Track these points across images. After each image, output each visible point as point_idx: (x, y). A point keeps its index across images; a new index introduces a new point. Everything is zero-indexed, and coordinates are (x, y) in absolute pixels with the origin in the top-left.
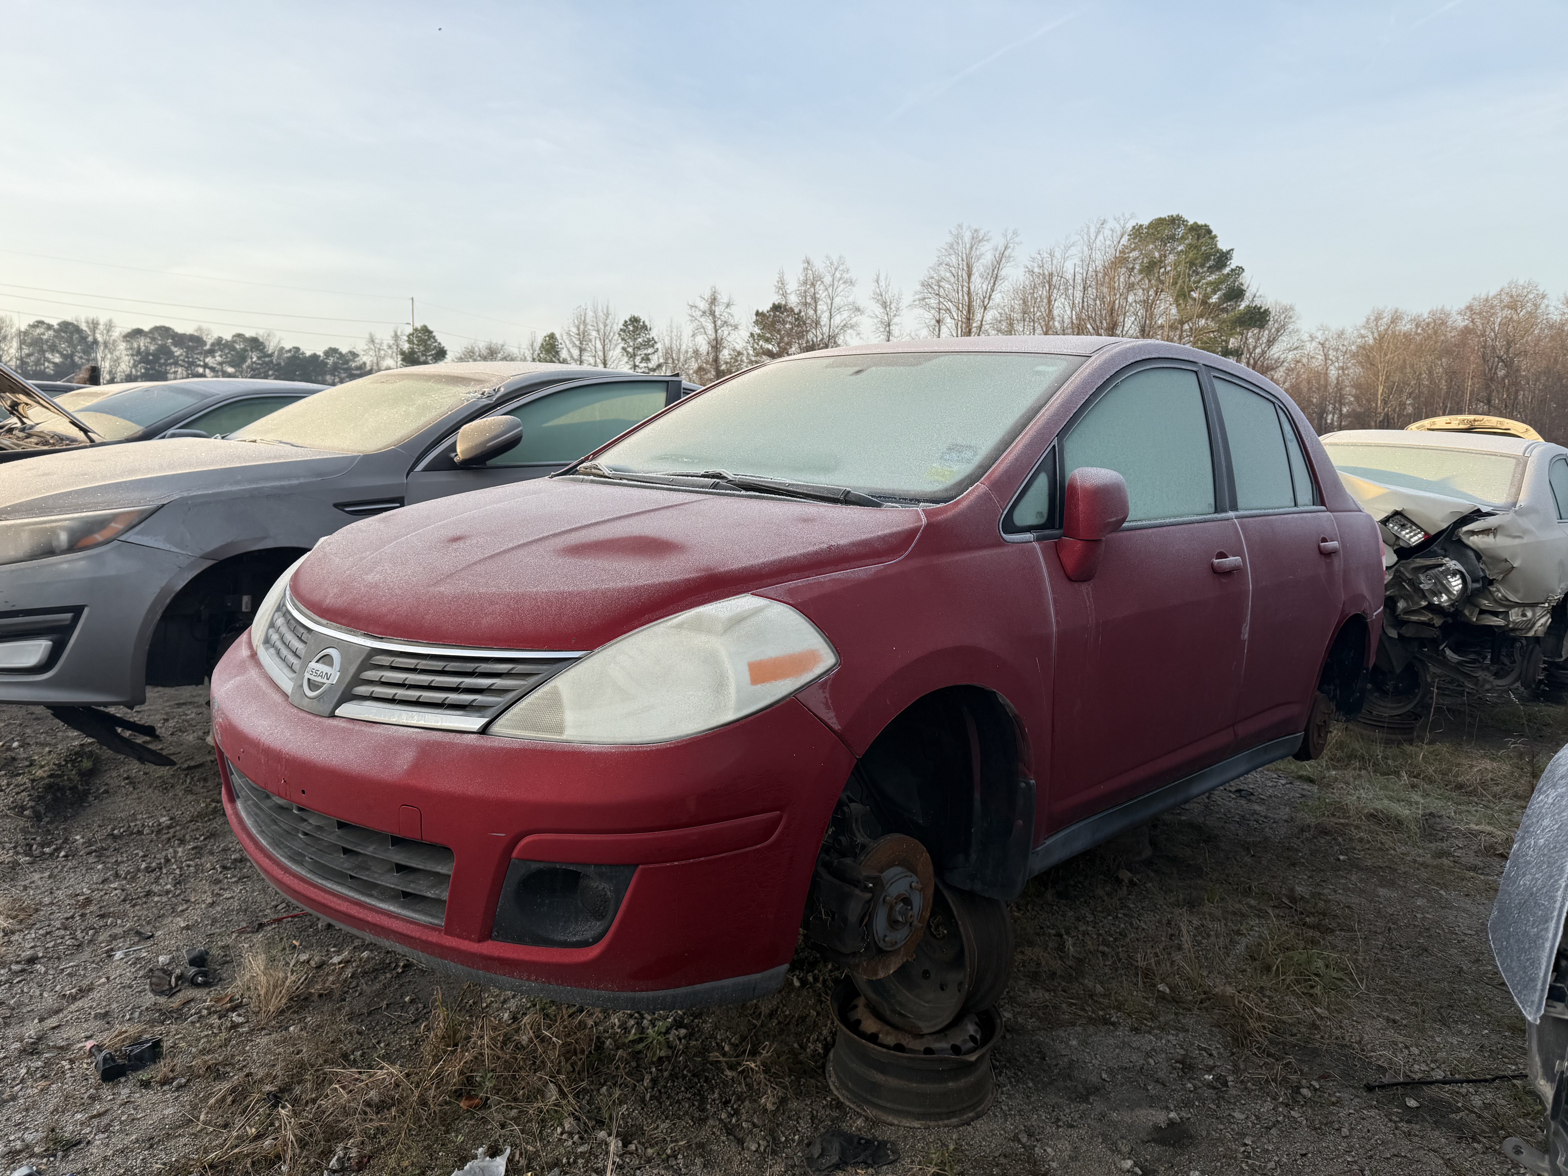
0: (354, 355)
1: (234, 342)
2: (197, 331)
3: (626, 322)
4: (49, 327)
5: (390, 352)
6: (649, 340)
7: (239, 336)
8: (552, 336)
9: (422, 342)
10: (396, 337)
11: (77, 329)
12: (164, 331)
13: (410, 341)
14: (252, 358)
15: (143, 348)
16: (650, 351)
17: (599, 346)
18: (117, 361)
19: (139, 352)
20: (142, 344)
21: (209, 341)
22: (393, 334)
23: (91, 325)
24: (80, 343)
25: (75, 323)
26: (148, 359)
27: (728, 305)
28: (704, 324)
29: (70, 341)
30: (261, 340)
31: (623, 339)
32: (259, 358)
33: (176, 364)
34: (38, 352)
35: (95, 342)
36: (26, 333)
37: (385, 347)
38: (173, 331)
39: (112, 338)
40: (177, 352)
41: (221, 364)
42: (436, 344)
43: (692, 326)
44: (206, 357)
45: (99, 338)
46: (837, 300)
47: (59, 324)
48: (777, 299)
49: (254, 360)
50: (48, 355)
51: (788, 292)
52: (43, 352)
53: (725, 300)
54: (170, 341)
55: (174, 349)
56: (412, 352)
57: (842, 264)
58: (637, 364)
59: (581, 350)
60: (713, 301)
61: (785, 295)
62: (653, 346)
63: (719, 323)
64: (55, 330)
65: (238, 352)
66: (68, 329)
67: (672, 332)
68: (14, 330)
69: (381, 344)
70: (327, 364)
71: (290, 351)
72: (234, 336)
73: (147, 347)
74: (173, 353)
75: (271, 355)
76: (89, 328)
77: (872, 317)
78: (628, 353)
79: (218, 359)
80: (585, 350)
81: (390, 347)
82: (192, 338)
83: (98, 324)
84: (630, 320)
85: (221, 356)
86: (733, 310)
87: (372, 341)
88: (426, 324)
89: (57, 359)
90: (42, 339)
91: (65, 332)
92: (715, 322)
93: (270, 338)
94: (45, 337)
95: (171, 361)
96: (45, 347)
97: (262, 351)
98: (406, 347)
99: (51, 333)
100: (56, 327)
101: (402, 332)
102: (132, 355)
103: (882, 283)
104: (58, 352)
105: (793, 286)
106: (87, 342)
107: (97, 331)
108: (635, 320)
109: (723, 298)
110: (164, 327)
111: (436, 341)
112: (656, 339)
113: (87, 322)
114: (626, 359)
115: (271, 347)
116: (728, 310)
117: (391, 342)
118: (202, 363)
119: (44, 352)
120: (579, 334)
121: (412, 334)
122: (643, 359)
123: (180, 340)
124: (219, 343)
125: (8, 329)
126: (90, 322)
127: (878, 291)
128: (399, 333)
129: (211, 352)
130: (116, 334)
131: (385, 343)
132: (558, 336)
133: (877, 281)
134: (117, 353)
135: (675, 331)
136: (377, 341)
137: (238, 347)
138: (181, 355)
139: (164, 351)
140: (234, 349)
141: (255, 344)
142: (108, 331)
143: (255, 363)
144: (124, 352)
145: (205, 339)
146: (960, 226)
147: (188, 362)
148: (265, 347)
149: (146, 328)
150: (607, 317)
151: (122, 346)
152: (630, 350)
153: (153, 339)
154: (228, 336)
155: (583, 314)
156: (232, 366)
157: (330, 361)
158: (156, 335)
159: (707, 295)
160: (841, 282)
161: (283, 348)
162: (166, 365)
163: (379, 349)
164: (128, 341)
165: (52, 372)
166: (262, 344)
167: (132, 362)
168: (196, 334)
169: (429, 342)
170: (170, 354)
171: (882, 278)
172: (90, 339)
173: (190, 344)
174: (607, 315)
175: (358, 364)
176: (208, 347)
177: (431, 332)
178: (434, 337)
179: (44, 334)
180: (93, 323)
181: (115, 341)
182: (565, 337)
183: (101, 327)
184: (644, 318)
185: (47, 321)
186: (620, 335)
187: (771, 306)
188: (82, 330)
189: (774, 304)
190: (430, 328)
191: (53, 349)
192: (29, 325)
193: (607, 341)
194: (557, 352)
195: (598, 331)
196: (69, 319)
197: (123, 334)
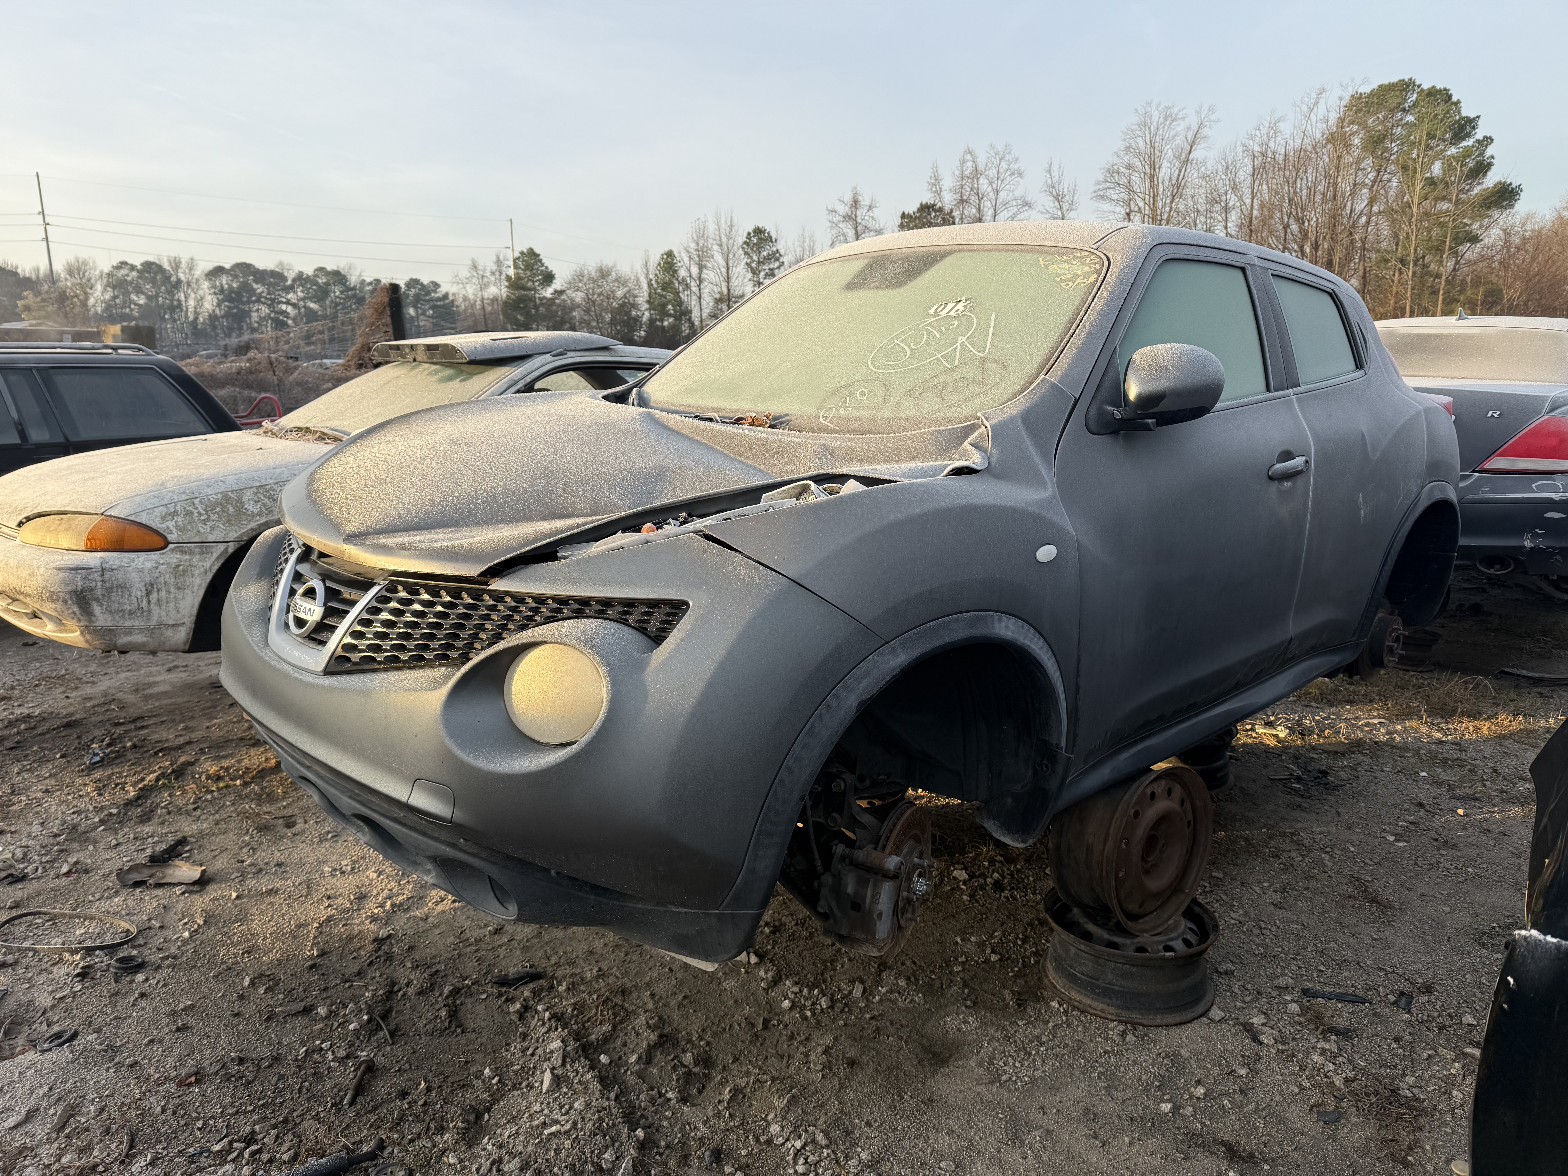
0: (436, 285)
1: (316, 276)
2: (278, 266)
3: (749, 234)
4: (133, 268)
5: (493, 279)
6: (774, 253)
7: (321, 269)
8: (670, 254)
9: (529, 267)
10: (499, 262)
11: (160, 268)
12: (244, 268)
13: (516, 267)
14: (335, 292)
15: (226, 287)
16: (777, 264)
17: (722, 262)
18: (200, 301)
19: (222, 290)
20: (224, 282)
21: (290, 276)
22: (495, 259)
23: (173, 265)
24: (163, 284)
25: (157, 261)
26: (231, 297)
27: (870, 208)
28: (845, 230)
29: (153, 281)
30: (343, 272)
31: (746, 253)
32: (342, 292)
33: (258, 301)
34: (123, 294)
35: (179, 281)
36: (109, 275)
37: (488, 274)
38: (254, 267)
39: (195, 276)
40: (259, 288)
41: (303, 299)
42: (543, 268)
43: (830, 235)
44: (288, 293)
45: (182, 276)
46: (1003, 195)
47: (142, 265)
48: (927, 198)
49: (338, 294)
50: (134, 297)
51: (943, 188)
52: (127, 293)
53: (868, 203)
54: (251, 278)
55: (255, 286)
56: (518, 278)
57: (1009, 153)
58: (761, 280)
59: (701, 268)
60: (855, 203)
61: (939, 193)
62: (778, 259)
63: (859, 228)
64: (138, 271)
65: (320, 287)
66: (151, 269)
67: (804, 242)
68: (97, 273)
69: (484, 271)
70: (408, 295)
71: (371, 284)
72: (316, 270)
73: (230, 286)
74: (254, 290)
75: (354, 288)
76: (172, 268)
77: (1042, 213)
78: (752, 269)
79: (300, 294)
80: (705, 267)
81: (493, 273)
82: (273, 274)
83: (180, 262)
84: (755, 231)
85: (302, 292)
86: (876, 212)
87: (475, 267)
88: (532, 247)
89: (142, 301)
90: (126, 280)
91: (149, 273)
92: (856, 228)
93: (352, 271)
94: (129, 279)
95: (254, 298)
96: (130, 289)
97: (344, 284)
98: (511, 272)
99: (135, 274)
100: (139, 267)
101: (504, 257)
102: (215, 294)
103: (1055, 174)
104: (143, 293)
105: (948, 182)
106: (170, 282)
107: (180, 270)
108: (758, 231)
109: (865, 201)
110: (245, 263)
111: (543, 265)
112: (782, 252)
113: (170, 262)
114: (750, 275)
115: (353, 280)
116: (870, 213)
117: (494, 268)
118: (284, 300)
119: (129, 293)
120: (697, 250)
121: (518, 258)
122: (766, 275)
123: (261, 275)
124: (300, 278)
125: (92, 271)
126: (172, 260)
127: (1049, 182)
128: (501, 258)
129: (291, 288)
130: (198, 272)
131: (488, 269)
132: (676, 253)
133: (1049, 171)
134: (201, 292)
135: (807, 240)
136: (480, 268)
137: (320, 281)
138: (263, 292)
139: (246, 288)
140: (316, 284)
141: (338, 277)
142: (191, 269)
143: (338, 297)
144: (207, 291)
145: (286, 274)
146: (1149, 104)
147: (271, 299)
148: (347, 281)
149: (227, 266)
150: (731, 229)
151: (206, 285)
152: (754, 265)
153: (235, 277)
154: (309, 271)
155: (701, 227)
156: (315, 302)
157: (413, 291)
158: (238, 273)
159: (848, 198)
160: (1009, 173)
161: (364, 281)
162: (249, 302)
163: (483, 277)
164: (211, 280)
165: (137, 314)
166: (344, 277)
167: (215, 301)
168: (277, 270)
169: (536, 267)
170: (252, 291)
171: (1055, 168)
172: (173, 279)
173: (272, 280)
174: (731, 226)
175: (439, 295)
176: (289, 282)
177: (538, 255)
178: (540, 261)
179: (127, 275)
180: (175, 261)
181: (197, 280)
182: (683, 254)
183: (183, 265)
184: (770, 228)
185: (130, 262)
186: (743, 248)
187: (918, 206)
188: (165, 270)
189: (921, 204)
190: (537, 251)
191: (139, 291)
192: (113, 267)
193: (731, 256)
194: (675, 271)
195: (721, 245)
196: (151, 259)
197: (206, 272)
